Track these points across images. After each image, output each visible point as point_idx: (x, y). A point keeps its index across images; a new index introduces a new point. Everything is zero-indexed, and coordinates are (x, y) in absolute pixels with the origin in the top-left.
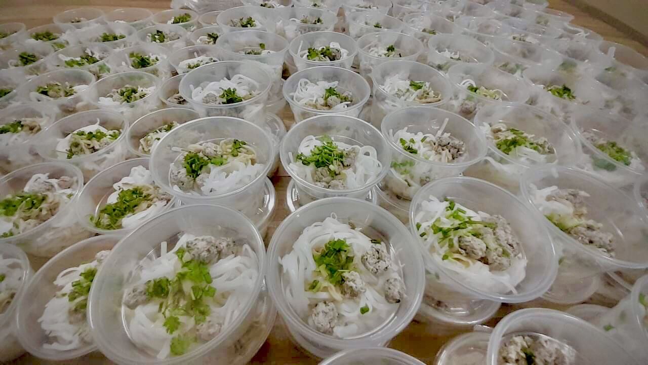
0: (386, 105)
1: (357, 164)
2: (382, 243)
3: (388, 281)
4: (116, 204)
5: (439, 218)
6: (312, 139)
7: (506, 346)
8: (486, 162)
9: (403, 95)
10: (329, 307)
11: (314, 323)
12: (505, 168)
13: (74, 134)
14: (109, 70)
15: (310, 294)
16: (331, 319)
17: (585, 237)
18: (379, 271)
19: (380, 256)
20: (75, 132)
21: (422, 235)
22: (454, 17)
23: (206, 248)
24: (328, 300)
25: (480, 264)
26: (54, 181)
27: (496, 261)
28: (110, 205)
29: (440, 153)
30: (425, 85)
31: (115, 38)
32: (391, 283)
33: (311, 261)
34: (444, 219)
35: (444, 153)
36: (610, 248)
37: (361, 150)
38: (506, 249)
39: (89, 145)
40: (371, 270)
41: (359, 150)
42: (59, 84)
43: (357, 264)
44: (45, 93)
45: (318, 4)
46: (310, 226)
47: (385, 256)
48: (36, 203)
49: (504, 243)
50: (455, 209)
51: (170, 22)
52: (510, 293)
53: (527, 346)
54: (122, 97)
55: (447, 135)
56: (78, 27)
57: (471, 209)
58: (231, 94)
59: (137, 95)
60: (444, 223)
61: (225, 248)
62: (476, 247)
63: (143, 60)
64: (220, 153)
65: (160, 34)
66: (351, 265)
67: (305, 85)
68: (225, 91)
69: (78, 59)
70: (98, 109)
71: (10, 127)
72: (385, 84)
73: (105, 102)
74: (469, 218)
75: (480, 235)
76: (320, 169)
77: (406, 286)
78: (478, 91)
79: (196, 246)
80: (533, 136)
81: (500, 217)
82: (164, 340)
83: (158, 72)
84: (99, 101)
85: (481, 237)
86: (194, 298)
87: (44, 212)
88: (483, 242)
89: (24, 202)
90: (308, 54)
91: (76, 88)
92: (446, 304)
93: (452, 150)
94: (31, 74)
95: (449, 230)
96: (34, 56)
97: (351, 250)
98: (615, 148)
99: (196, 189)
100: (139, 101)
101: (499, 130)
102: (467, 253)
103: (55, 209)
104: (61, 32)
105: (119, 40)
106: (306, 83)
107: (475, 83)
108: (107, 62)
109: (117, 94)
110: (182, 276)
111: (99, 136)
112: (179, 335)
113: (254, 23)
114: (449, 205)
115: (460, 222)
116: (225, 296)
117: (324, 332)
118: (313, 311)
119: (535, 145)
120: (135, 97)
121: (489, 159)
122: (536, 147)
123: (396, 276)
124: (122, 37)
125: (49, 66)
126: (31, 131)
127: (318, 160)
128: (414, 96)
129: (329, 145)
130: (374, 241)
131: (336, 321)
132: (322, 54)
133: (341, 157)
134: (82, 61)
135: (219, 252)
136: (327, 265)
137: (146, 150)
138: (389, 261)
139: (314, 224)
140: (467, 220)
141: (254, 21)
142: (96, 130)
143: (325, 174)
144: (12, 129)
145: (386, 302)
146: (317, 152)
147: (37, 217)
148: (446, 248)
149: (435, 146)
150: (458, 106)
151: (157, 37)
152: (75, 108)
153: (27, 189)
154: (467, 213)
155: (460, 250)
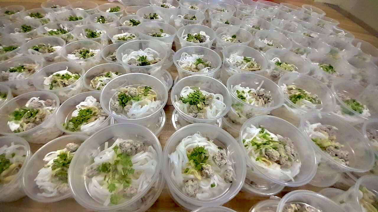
0: (229, 70)
1: (212, 104)
2: (224, 149)
3: (226, 170)
4: (77, 117)
5: (256, 137)
6: (188, 88)
7: (286, 208)
8: (283, 106)
9: (240, 65)
10: (194, 183)
11: (186, 191)
12: (293, 110)
13: (54, 75)
14: (73, 38)
15: (184, 175)
16: (195, 189)
17: (333, 152)
18: (222, 165)
19: (223, 157)
20: (55, 74)
21: (246, 146)
22: (271, 19)
23: (130, 147)
24: (194, 179)
25: (276, 164)
26: (42, 102)
27: (285, 163)
28: (74, 118)
29: (258, 100)
30: (252, 60)
31: (77, 19)
32: (228, 172)
33: (186, 157)
34: (258, 138)
35: (260, 100)
36: (346, 159)
37: (215, 96)
38: (290, 157)
39: (62, 82)
40: (217, 164)
41: (214, 96)
42: (45, 45)
43: (210, 160)
44: (37, 50)
45: (194, 7)
46: (186, 137)
47: (226, 157)
48: (33, 114)
49: (290, 154)
50: (264, 132)
51: (108, 11)
52: (291, 181)
53: (297, 209)
54: (80, 55)
55: (262, 90)
56: (55, 11)
57: (273, 133)
58: (144, 59)
59: (89, 54)
60: (258, 140)
61: (140, 147)
62: (274, 155)
63: (92, 33)
64: (138, 94)
65: (102, 18)
66: (207, 161)
67: (185, 56)
68: (141, 57)
69: (55, 30)
70: (67, 61)
71: (17, 69)
72: (230, 57)
73: (71, 57)
74: (272, 138)
75: (277, 148)
76: (192, 106)
77: (236, 175)
78: (281, 65)
79: (124, 146)
80: (310, 93)
81: (289, 139)
82: (107, 195)
83: (101, 40)
84: (68, 56)
85: (277, 149)
86: (123, 174)
87: (38, 120)
88: (278, 153)
89: (26, 113)
90: (187, 37)
91: (54, 48)
92: (256, 183)
93: (265, 99)
94: (28, 37)
95: (261, 144)
96: (30, 27)
97: (208, 153)
98: (355, 103)
99: (123, 112)
100: (91, 58)
101: (292, 89)
102: (269, 158)
103: (43, 118)
104: (46, 13)
105: (79, 21)
106: (186, 55)
107: (280, 60)
108: (72, 33)
109: (77, 52)
110: (117, 162)
111: (67, 77)
112: (115, 193)
113: (157, 16)
114: (261, 130)
115: (267, 141)
116: (139, 173)
117: (191, 196)
118: (185, 184)
119: (311, 99)
120: (88, 55)
121: (285, 105)
122: (312, 100)
123: (231, 168)
124: (81, 19)
125: (39, 34)
126: (29, 72)
127: (191, 101)
128: (246, 66)
129: (197, 92)
130: (220, 148)
131: (198, 190)
132: (195, 38)
133: (204, 100)
134: (58, 32)
135: (136, 149)
136: (194, 160)
137: (94, 86)
138: (227, 160)
139: (188, 137)
140: (271, 140)
141: (158, 15)
142: (66, 74)
143: (195, 109)
144: (18, 70)
145: (225, 181)
146: (191, 96)
147: (34, 122)
148: (258, 154)
149: (255, 96)
150: (270, 73)
151: (100, 19)
152: (53, 59)
153: (27, 105)
154: (271, 135)
155: (265, 156)
